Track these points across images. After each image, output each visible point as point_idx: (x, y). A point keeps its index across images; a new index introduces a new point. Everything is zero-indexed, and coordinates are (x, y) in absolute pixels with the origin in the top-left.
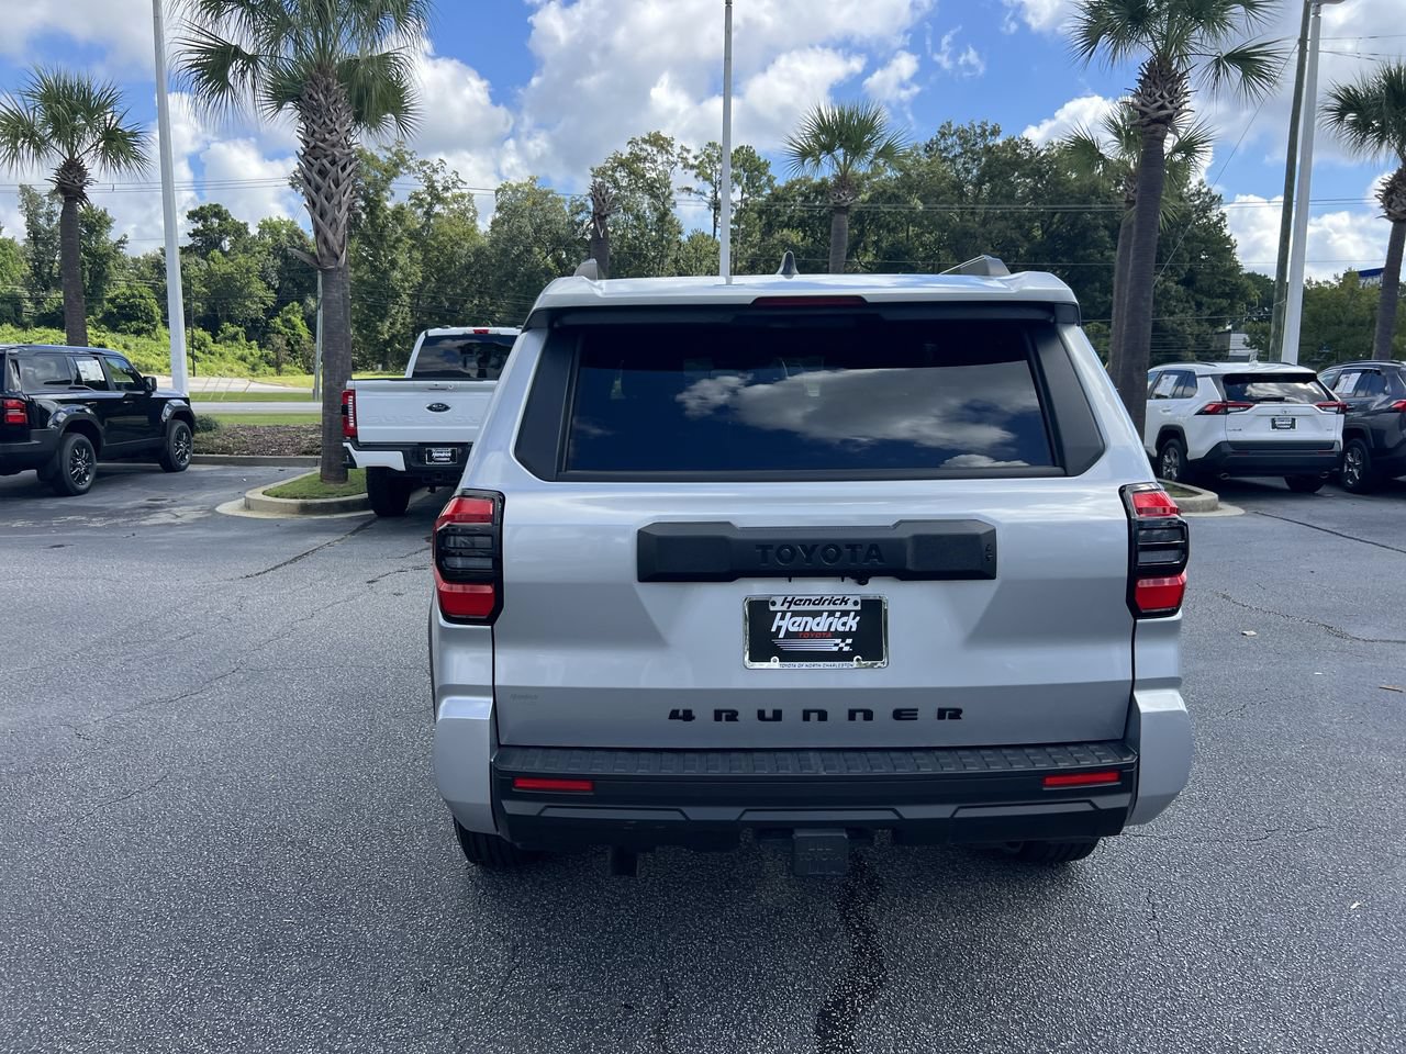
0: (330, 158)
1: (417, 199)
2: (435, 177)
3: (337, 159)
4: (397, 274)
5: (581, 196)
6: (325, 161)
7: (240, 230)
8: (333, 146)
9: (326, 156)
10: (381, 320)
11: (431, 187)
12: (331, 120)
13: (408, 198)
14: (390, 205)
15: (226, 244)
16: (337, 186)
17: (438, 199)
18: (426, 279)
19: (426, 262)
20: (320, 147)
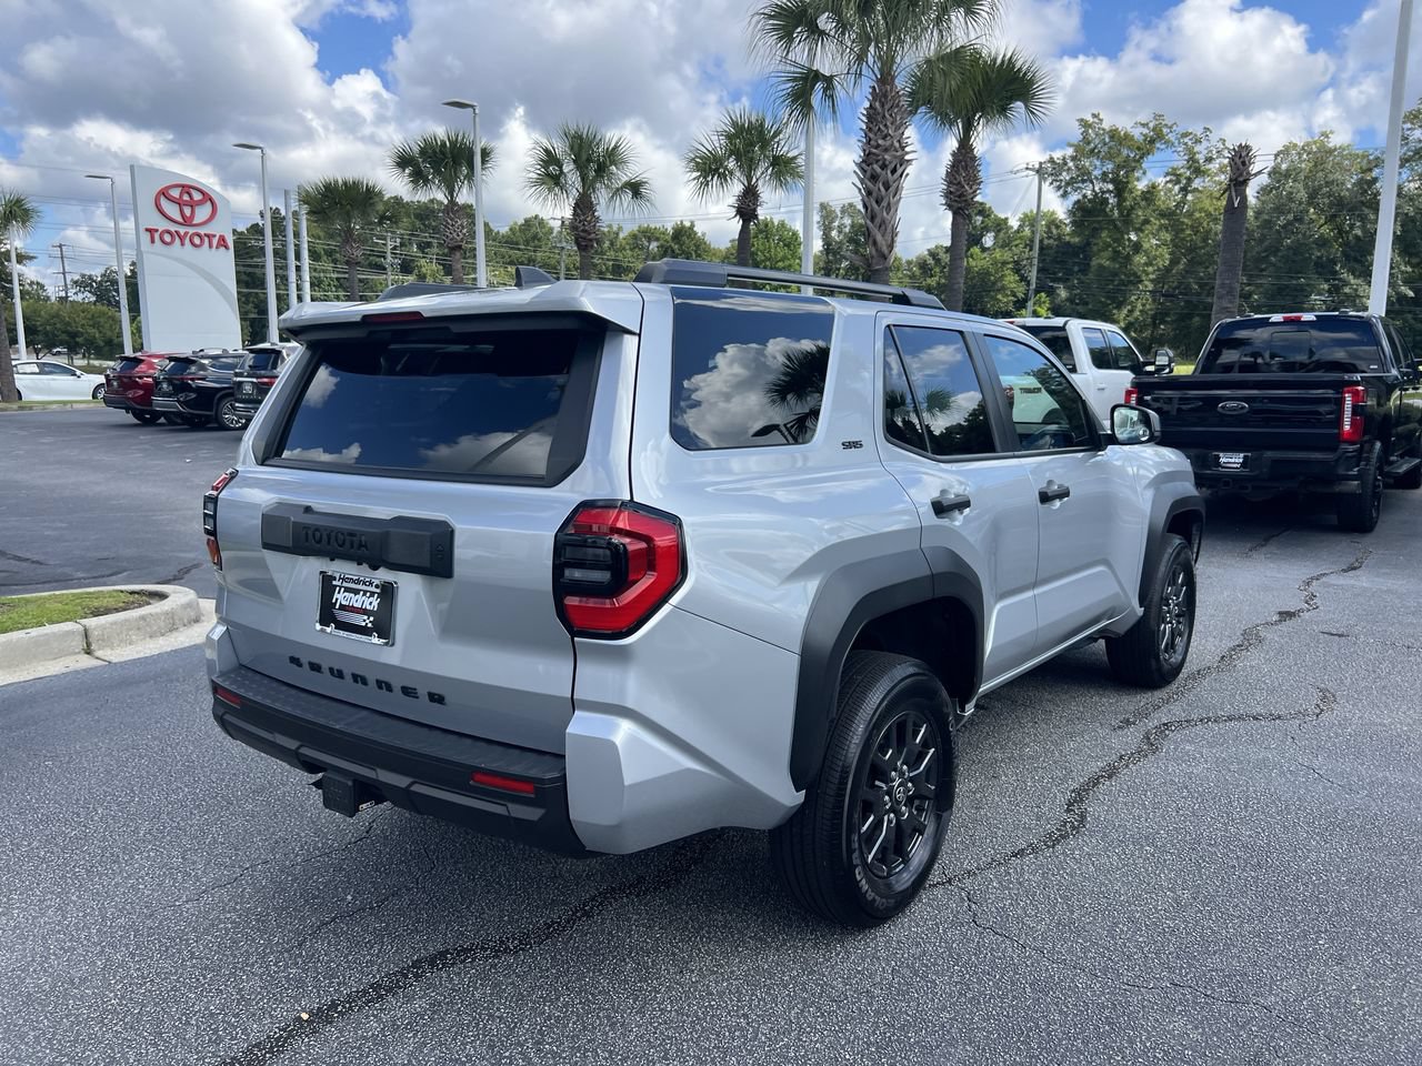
0: (881, 163)
1: (1174, 174)
2: (1197, 148)
3: (887, 163)
4: (1140, 259)
5: (1376, 150)
6: (875, 166)
7: (1000, 226)
8: (886, 150)
9: (877, 161)
10: (1119, 306)
11: (1192, 160)
12: (886, 125)
13: (1163, 174)
14: (1141, 186)
15: (988, 240)
16: (887, 189)
17: (1198, 172)
18: (1174, 262)
19: (1176, 244)
20: (874, 154)
